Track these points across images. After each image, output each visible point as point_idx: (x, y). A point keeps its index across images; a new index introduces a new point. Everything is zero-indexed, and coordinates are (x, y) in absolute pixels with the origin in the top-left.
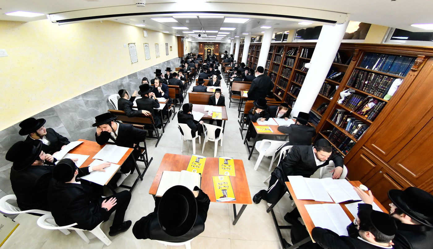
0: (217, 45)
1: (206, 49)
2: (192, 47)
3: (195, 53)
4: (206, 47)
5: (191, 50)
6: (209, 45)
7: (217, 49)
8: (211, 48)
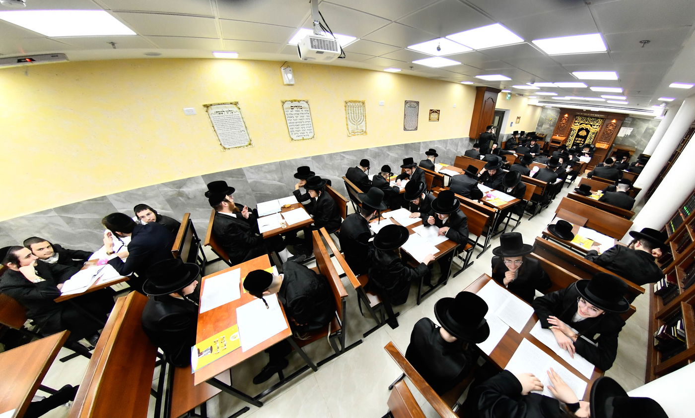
0: (614, 121)
1: (575, 127)
2: (543, 119)
3: (545, 134)
4: (577, 121)
5: (537, 127)
6: (589, 119)
7: (609, 130)
8: (590, 127)
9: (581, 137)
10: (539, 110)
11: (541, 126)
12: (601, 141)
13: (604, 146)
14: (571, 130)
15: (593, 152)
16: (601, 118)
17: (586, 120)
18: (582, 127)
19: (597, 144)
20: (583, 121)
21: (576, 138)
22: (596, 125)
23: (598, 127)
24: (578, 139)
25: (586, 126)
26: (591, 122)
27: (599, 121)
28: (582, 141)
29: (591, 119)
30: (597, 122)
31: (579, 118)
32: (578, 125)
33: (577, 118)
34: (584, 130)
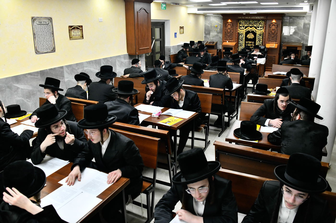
0: (274, 21)
1: (242, 31)
2: (208, 27)
3: (215, 42)
4: (241, 25)
5: (205, 35)
6: (251, 22)
7: (272, 30)
8: (255, 29)
9: (250, 40)
10: (202, 19)
11: (209, 34)
12: (269, 41)
13: (274, 45)
14: (239, 34)
15: (265, 53)
16: (262, 20)
17: (250, 24)
18: (248, 30)
19: (267, 44)
20: (247, 25)
21: (246, 42)
22: (260, 27)
23: (262, 28)
24: (248, 43)
25: (251, 29)
26: (255, 25)
27: (261, 22)
28: (253, 44)
29: (253, 22)
30: (259, 24)
31: (242, 21)
32: (243, 29)
33: (240, 22)
34: (251, 33)
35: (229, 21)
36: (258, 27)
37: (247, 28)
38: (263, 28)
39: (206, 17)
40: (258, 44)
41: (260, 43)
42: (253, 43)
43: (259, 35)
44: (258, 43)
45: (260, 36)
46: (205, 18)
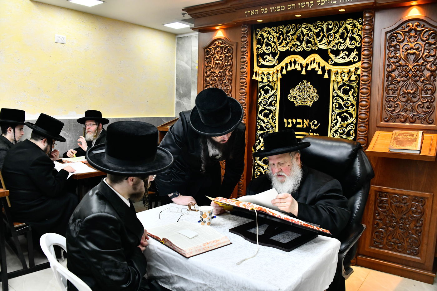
0: (414, 13)
1: (269, 74)
4: (264, 49)
5: (178, 100)
6: (305, 31)
7: (406, 59)
8: (323, 63)
9: (303, 112)
12: (392, 118)
13: (415, 141)
17: (298, 39)
18: (289, 69)
19: (377, 133)
20: (287, 44)
21: (285, 120)
22: (343, 50)
23: (353, 55)
24: (294, 126)
25: (304, 62)
26: (320, 41)
27: (349, 27)
28: (313, 131)
29: (312, 28)
30: (342, 36)
31: (269, 33)
32: (273, 63)
33: (262, 35)
34: (305, 81)
35: (220, 34)
36: (336, 53)
37: (287, 60)
38: (359, 55)
39: (180, 43)
40: (336, 131)
41: (348, 128)
42: (313, 127)
43: (339, 89)
44: (338, 125)
45: (346, 92)
46: (177, 43)
